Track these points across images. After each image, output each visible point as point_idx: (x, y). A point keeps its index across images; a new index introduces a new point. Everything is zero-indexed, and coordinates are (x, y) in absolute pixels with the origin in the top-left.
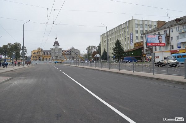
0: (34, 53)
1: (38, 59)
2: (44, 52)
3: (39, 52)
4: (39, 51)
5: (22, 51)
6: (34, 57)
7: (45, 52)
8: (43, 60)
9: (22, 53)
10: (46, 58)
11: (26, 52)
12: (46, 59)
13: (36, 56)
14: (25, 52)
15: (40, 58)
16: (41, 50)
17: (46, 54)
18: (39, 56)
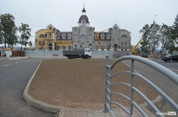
0: (41, 36)
1: (47, 46)
2: (60, 34)
3: (50, 33)
4: (50, 31)
6: (40, 42)
14: (28, 35)
15: (51, 45)
16: (53, 30)
17: (64, 38)
18: (50, 42)
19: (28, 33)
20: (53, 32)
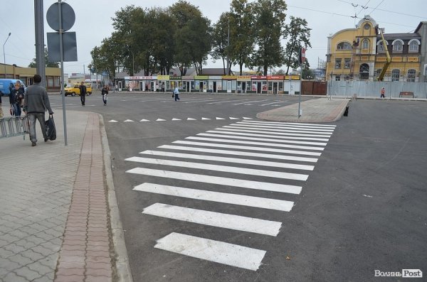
0: (341, 46)
1: (357, 71)
2: (390, 39)
3: (366, 39)
4: (367, 33)
5: (289, 37)
6: (338, 61)
7: (390, 41)
8: (381, 76)
9: (289, 46)
10: (397, 71)
11: (307, 42)
12: (396, 75)
13: (347, 60)
14: (303, 44)
15: (365, 66)
16: (373, 31)
17: (397, 49)
18: (364, 60)
19: (304, 39)
20: (372, 37)
